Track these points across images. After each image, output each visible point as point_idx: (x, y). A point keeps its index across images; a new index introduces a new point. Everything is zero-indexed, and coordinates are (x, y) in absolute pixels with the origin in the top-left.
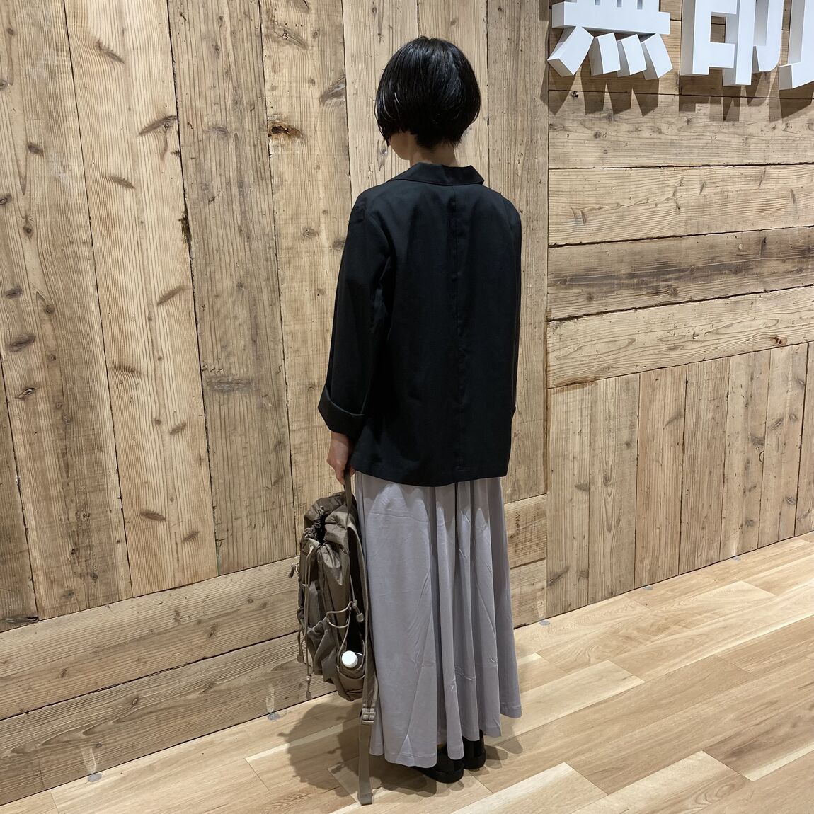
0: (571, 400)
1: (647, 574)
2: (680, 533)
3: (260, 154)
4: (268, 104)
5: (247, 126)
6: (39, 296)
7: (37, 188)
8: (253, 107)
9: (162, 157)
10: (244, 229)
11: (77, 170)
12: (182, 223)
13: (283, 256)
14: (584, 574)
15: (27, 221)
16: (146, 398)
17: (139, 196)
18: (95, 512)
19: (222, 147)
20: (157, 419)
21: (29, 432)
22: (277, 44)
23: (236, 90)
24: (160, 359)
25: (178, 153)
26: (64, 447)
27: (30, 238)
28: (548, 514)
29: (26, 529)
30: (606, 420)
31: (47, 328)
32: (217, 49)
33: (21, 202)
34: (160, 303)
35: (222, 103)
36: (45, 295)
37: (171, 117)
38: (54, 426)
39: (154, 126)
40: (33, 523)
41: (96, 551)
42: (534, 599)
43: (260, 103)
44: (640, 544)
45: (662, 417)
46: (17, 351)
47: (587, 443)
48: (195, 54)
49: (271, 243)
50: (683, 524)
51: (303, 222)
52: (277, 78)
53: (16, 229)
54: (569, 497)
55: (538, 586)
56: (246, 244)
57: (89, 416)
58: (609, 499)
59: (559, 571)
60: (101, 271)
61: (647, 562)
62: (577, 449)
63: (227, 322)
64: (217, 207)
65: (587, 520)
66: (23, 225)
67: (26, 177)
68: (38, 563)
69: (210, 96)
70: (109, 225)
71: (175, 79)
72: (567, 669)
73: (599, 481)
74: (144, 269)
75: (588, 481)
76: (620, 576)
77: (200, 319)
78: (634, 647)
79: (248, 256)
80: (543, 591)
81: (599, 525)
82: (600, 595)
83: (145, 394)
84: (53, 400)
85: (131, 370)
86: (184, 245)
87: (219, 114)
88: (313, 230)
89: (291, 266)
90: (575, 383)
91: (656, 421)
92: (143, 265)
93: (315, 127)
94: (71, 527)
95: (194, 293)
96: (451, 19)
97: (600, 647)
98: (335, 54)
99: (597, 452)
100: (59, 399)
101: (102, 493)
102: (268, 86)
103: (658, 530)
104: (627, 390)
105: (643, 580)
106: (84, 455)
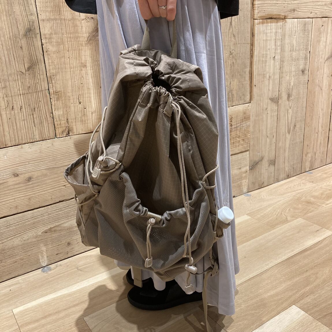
0: (269, 31)
1: (309, 163)
2: (329, 137)
14: (273, 162)
28: (251, 118)
30: (291, 51)
42: (241, 178)
44: (306, 143)
45: (324, 54)
47: (278, 67)
50: (330, 131)
54: (265, 107)
55: (243, 170)
58: (290, 110)
59: (257, 159)
61: (309, 155)
62: (272, 71)
65: (276, 124)
72: (272, 225)
73: (284, 96)
75: (277, 95)
76: (293, 164)
78: (316, 208)
80: (247, 173)
81: (283, 129)
82: (282, 176)
90: (271, 18)
91: (320, 57)
97: (291, 209)
99: (284, 75)
103: (316, 135)
104: (305, 30)
105: (307, 167)
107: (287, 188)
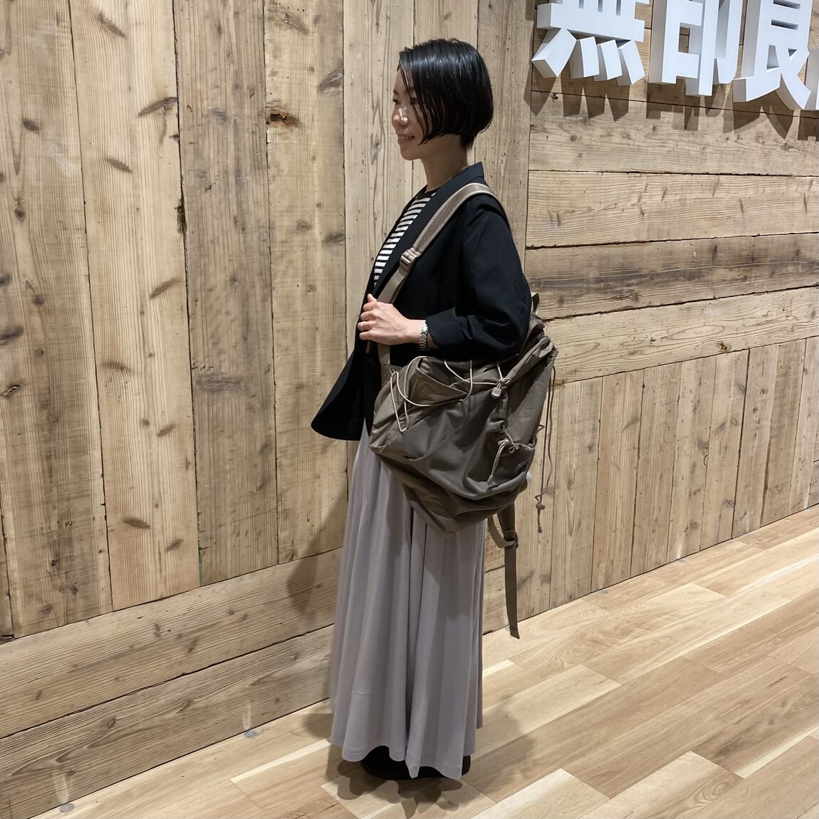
1: (603, 577)
2: (633, 536)
3: (258, 143)
4: (268, 90)
5: (247, 112)
6: (29, 285)
7: (31, 168)
8: (252, 92)
9: (161, 141)
10: (239, 220)
11: (74, 151)
12: (178, 212)
13: (277, 250)
14: (547, 579)
15: (19, 204)
16: (135, 397)
17: (136, 182)
18: (77, 520)
19: (221, 133)
20: (146, 419)
21: (13, 433)
22: (278, 28)
23: (237, 74)
24: (151, 355)
25: (177, 137)
26: (48, 450)
27: (22, 221)
29: (5, 539)
30: (572, 423)
31: (36, 320)
32: (219, 29)
33: (14, 182)
34: (153, 296)
35: (223, 86)
36: (35, 284)
37: (171, 98)
38: (39, 426)
39: (154, 107)
40: (12, 532)
41: (77, 561)
42: (500, 605)
43: (260, 89)
44: (597, 548)
45: (621, 421)
46: (3, 345)
48: (197, 33)
49: (265, 236)
50: (635, 528)
51: (297, 216)
52: (277, 63)
53: (7, 211)
56: (241, 235)
57: (76, 416)
58: (572, 502)
59: (524, 575)
60: (94, 259)
61: (603, 565)
63: (220, 317)
64: (214, 197)
65: (551, 524)
66: (15, 208)
67: (20, 156)
68: (16, 577)
69: (211, 78)
70: (104, 211)
71: (176, 58)
73: (563, 484)
74: (138, 259)
75: (553, 484)
76: (578, 580)
77: (192, 314)
78: (604, 650)
79: (243, 249)
81: (562, 530)
82: (560, 599)
84: (39, 398)
85: (119, 367)
86: (178, 235)
87: (219, 98)
88: (307, 223)
89: (285, 259)
91: (616, 425)
92: (138, 255)
93: (313, 117)
94: (52, 537)
95: (187, 286)
96: (445, 14)
98: (334, 41)
99: (563, 456)
100: (45, 397)
101: (85, 499)
102: (268, 71)
103: (613, 534)
104: (591, 394)
105: (599, 583)
106: (69, 459)
107: (567, 618)
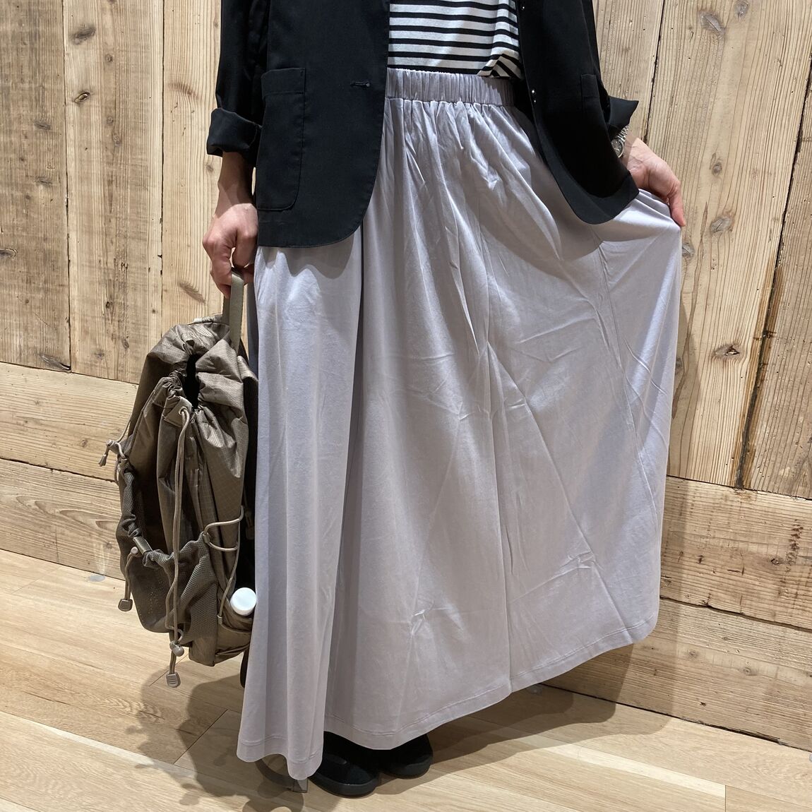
16: (200, 132)
18: (133, 265)
20: (209, 164)
21: (81, 146)
26: (110, 174)
29: (69, 261)
38: (103, 144)
40: (75, 256)
41: (130, 312)
46: (78, 44)
57: (139, 141)
68: (75, 305)
83: (200, 127)
84: (106, 112)
94: (108, 276)
100: (111, 111)
101: (143, 243)
106: (129, 190)
